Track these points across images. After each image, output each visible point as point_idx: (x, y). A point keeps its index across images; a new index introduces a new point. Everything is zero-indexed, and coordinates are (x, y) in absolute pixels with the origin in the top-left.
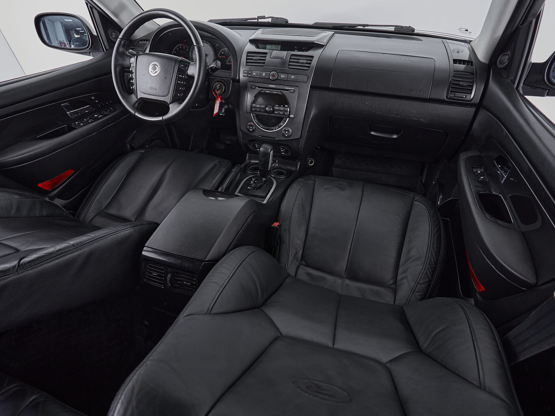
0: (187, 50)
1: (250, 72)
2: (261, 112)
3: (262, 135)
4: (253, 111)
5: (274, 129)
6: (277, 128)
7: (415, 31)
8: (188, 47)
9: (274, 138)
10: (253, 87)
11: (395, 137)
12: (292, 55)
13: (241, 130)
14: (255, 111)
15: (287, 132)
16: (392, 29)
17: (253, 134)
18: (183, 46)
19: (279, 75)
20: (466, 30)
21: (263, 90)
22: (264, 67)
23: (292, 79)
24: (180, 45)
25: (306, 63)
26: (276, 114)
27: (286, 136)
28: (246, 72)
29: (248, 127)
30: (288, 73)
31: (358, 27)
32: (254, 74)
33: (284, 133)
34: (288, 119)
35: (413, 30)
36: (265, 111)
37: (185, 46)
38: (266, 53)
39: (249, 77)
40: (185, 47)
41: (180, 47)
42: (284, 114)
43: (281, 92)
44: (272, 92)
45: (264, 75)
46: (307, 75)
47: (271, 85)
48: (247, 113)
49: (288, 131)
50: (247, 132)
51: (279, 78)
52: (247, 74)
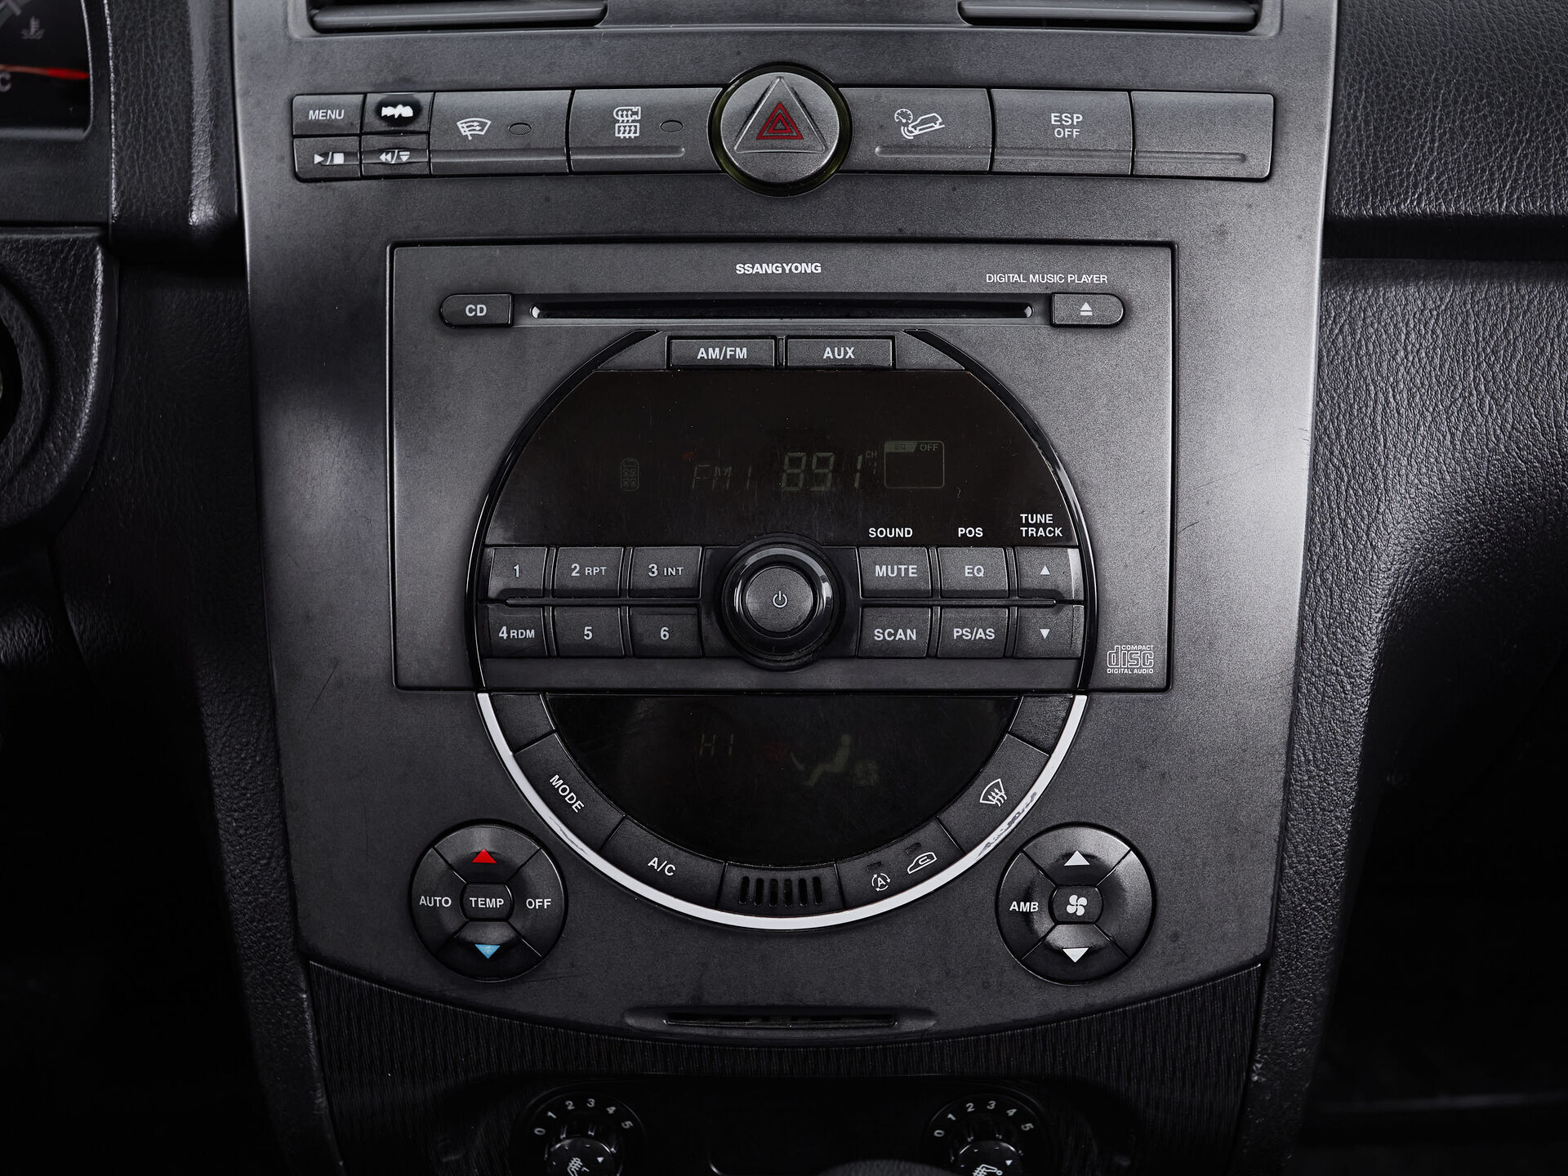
2: (638, 648)
3: (681, 999)
4: (515, 653)
9: (888, 1015)
10: (480, 310)
13: (306, 954)
14: (549, 650)
15: (1077, 905)
17: (537, 999)
19: (858, 115)
21: (640, 335)
22: (600, 28)
23: (1066, 148)
26: (893, 653)
27: (1075, 954)
28: (334, 115)
29: (446, 902)
30: (991, 75)
33: (1043, 924)
34: (1081, 701)
36: (714, 637)
39: (395, 175)
42: (1011, 648)
43: (924, 336)
44: (800, 354)
46: (1265, 79)
47: (752, 249)
48: (403, 688)
49: (1096, 877)
50: (426, 976)
51: (871, 152)
52: (352, 143)
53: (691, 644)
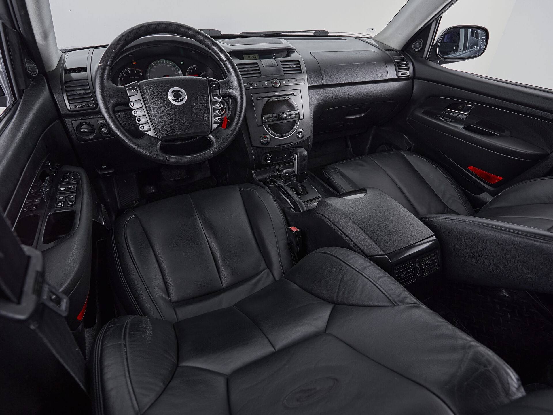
0: (141, 74)
1: (251, 84)
2: (273, 121)
3: (278, 144)
4: (266, 122)
5: (289, 134)
6: (292, 132)
7: (329, 33)
8: (141, 71)
9: (290, 143)
10: (259, 98)
11: (363, 115)
12: (281, 61)
13: (252, 146)
14: (268, 122)
15: (300, 134)
16: (312, 33)
17: (269, 146)
18: (134, 70)
19: (281, 82)
20: (372, 29)
21: (270, 99)
22: (261, 76)
24: (128, 69)
25: (297, 67)
26: (289, 119)
27: (300, 137)
28: (246, 85)
29: (263, 140)
31: (282, 34)
32: (256, 85)
33: (298, 136)
34: (299, 121)
35: (327, 32)
36: (278, 120)
37: (136, 69)
38: (256, 63)
39: (251, 89)
40: (137, 71)
41: (130, 72)
42: (295, 117)
43: (287, 97)
44: (281, 99)
45: (266, 84)
46: (303, 77)
47: (276, 92)
48: (258, 126)
49: (301, 132)
50: (262, 146)
51: (282, 84)
52: (247, 87)
53: (277, 120)
